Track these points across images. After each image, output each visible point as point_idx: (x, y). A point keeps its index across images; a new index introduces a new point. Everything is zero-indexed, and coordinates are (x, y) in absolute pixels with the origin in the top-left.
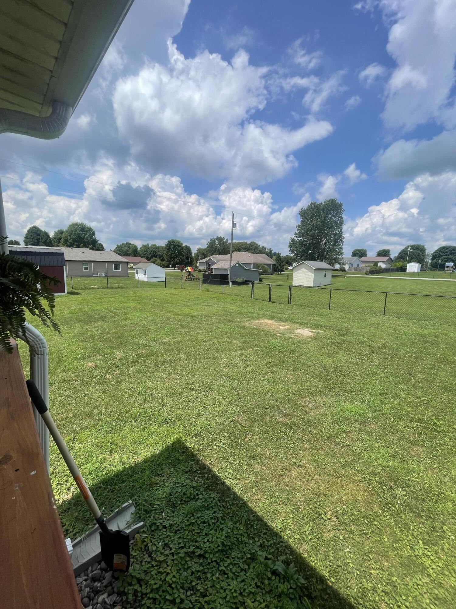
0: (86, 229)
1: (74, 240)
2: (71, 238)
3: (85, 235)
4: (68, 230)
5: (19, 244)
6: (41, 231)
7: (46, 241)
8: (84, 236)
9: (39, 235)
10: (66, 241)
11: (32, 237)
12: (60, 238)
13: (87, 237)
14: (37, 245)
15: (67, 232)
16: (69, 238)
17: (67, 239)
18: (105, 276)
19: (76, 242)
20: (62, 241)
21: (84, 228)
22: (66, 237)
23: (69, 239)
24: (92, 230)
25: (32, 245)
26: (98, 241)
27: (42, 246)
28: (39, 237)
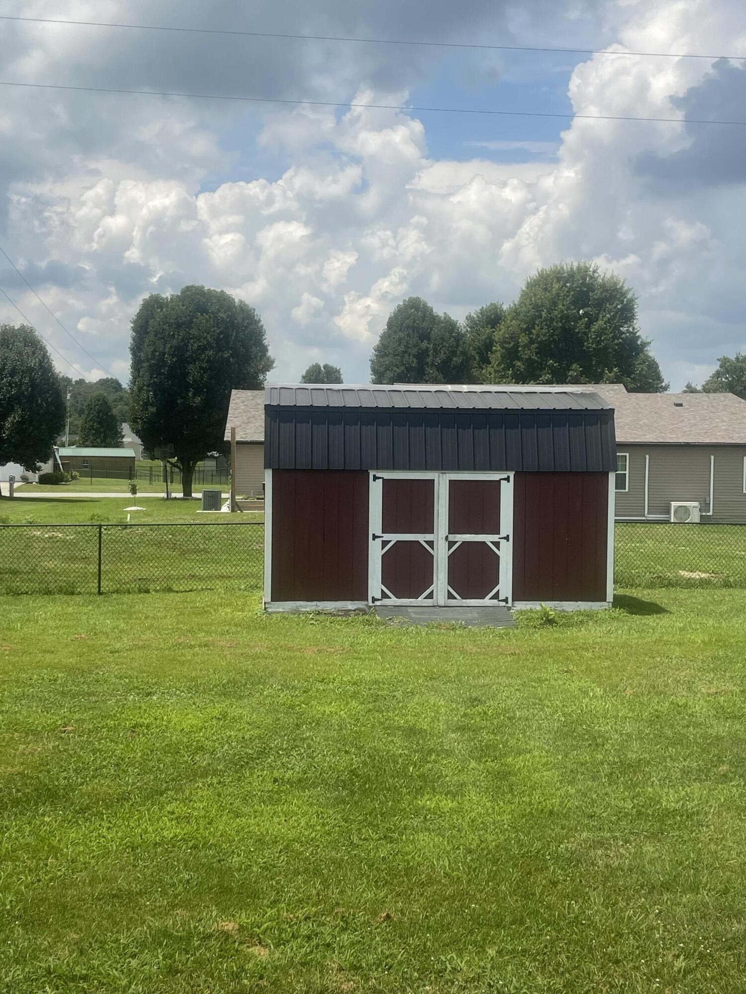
0: (595, 295)
1: (544, 350)
2: (532, 342)
3: (592, 320)
4: (522, 303)
5: (338, 381)
6: (434, 319)
7: (447, 362)
8: (588, 326)
9: (425, 336)
10: (512, 354)
11: (402, 348)
12: (488, 346)
13: (602, 331)
14: (416, 382)
15: (516, 313)
16: (523, 339)
17: (517, 345)
18: (705, 521)
19: (552, 356)
20: (496, 357)
21: (591, 288)
22: (513, 337)
23: (525, 346)
24: (624, 295)
25: (401, 379)
26: (644, 344)
27: (436, 381)
28: (425, 344)
